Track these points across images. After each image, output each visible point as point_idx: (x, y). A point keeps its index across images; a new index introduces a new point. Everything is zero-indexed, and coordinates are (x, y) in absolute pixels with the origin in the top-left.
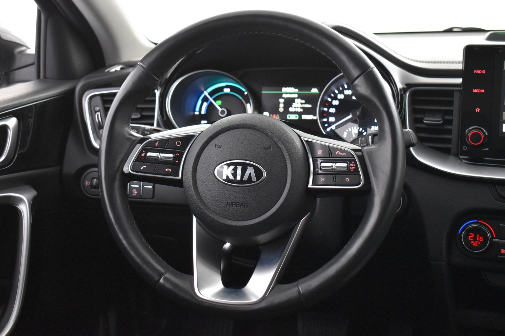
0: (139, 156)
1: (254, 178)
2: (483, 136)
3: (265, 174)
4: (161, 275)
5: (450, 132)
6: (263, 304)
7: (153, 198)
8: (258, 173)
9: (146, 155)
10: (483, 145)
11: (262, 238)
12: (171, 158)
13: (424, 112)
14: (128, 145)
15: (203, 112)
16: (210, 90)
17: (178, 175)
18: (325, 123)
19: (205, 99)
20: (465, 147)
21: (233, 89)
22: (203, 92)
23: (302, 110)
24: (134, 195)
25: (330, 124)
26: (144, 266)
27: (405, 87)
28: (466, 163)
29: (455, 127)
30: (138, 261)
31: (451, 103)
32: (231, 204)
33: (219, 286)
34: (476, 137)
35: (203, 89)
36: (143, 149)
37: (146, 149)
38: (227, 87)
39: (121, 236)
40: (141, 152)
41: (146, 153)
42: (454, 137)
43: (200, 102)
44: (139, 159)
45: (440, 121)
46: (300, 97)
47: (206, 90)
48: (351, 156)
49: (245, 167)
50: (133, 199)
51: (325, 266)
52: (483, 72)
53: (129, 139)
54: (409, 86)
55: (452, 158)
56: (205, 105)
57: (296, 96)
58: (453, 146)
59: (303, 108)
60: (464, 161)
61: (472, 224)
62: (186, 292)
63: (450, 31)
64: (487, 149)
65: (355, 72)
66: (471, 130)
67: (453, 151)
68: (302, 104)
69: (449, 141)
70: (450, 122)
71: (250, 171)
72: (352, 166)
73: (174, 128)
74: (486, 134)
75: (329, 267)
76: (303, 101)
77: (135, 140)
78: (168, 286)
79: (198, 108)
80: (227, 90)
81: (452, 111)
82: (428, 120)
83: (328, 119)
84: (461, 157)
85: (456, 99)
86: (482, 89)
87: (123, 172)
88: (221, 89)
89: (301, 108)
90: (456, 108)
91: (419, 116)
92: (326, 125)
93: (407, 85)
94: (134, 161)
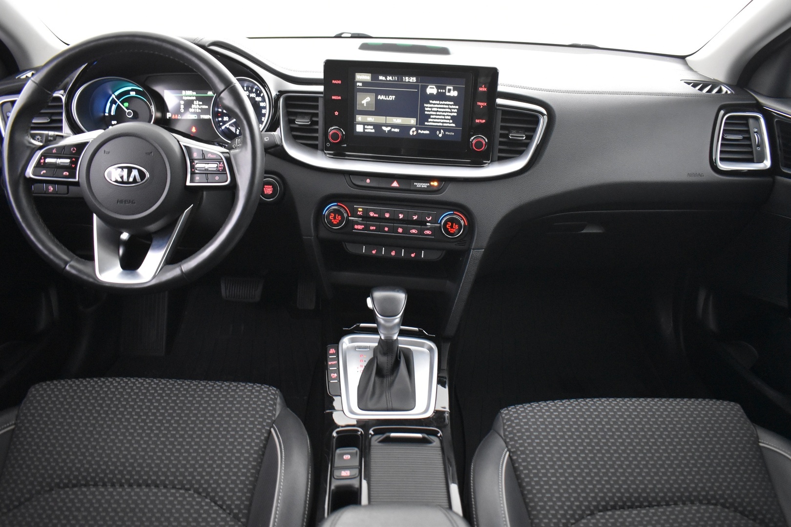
0: (39, 163)
1: (138, 178)
2: (340, 135)
3: (148, 175)
4: (66, 263)
5: (316, 131)
6: (153, 282)
7: (68, 193)
8: (142, 174)
9: (44, 161)
10: (341, 142)
11: (153, 227)
12: (67, 163)
13: (296, 114)
14: (28, 153)
15: (113, 113)
16: (117, 93)
17: (75, 178)
18: (219, 122)
19: (113, 102)
20: (328, 143)
21: (137, 92)
22: (111, 96)
23: (200, 111)
24: (50, 191)
25: (225, 123)
26: (52, 257)
27: (278, 93)
28: (330, 157)
29: (320, 127)
30: (46, 252)
31: (316, 107)
32: (121, 202)
33: (118, 269)
34: (335, 136)
35: (111, 93)
36: (42, 155)
37: (45, 156)
38: (132, 90)
39: (29, 232)
40: (40, 159)
41: (45, 159)
42: (320, 135)
43: (109, 104)
44: (39, 165)
45: (308, 122)
46: (198, 99)
47: (113, 93)
48: (220, 158)
49: (130, 170)
50: (49, 195)
51: (202, 249)
52: (339, 82)
53: (28, 147)
54: (281, 93)
55: (319, 152)
56: (114, 107)
57: (194, 98)
58: (319, 142)
59: (201, 109)
60: (328, 155)
61: (333, 206)
62: (89, 276)
63: (339, 36)
64: (345, 145)
65: (221, 87)
66: (332, 130)
67: (320, 146)
68: (199, 105)
69: (316, 138)
70: (316, 123)
71: (135, 173)
72: (220, 167)
73: (82, 132)
74: (344, 133)
75: (205, 250)
76: (201, 103)
77: (35, 148)
78: (74, 272)
79: (107, 110)
80: (133, 94)
81: (318, 114)
82: (299, 122)
83: (223, 118)
84: (325, 152)
85: (321, 103)
86: (339, 96)
87: (25, 178)
88: (128, 92)
89: (199, 109)
90: (321, 111)
91: (293, 118)
92: (221, 124)
93: (279, 92)
94: (34, 167)
